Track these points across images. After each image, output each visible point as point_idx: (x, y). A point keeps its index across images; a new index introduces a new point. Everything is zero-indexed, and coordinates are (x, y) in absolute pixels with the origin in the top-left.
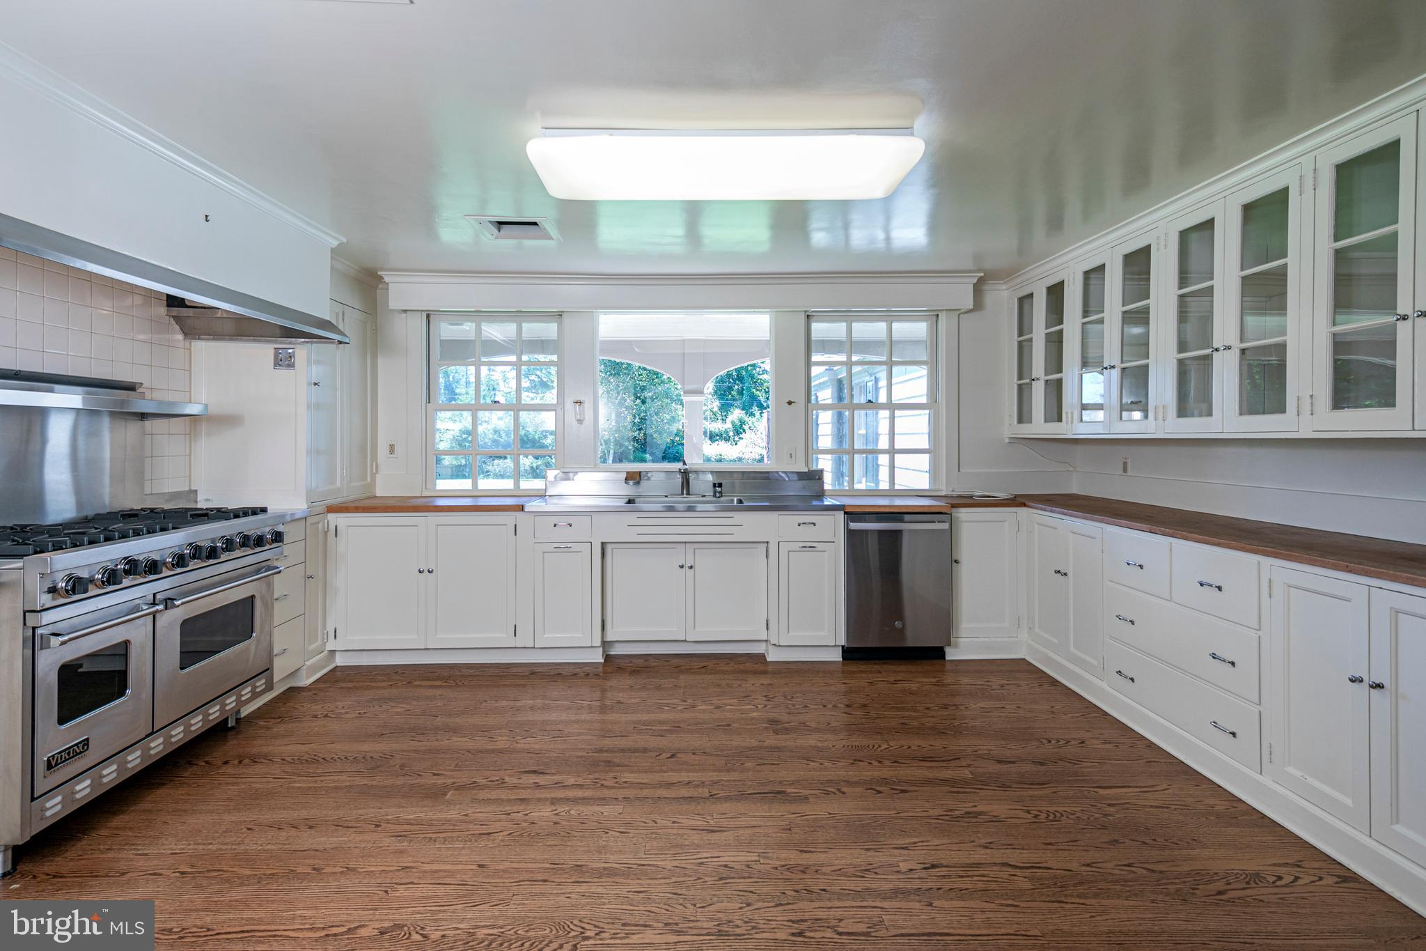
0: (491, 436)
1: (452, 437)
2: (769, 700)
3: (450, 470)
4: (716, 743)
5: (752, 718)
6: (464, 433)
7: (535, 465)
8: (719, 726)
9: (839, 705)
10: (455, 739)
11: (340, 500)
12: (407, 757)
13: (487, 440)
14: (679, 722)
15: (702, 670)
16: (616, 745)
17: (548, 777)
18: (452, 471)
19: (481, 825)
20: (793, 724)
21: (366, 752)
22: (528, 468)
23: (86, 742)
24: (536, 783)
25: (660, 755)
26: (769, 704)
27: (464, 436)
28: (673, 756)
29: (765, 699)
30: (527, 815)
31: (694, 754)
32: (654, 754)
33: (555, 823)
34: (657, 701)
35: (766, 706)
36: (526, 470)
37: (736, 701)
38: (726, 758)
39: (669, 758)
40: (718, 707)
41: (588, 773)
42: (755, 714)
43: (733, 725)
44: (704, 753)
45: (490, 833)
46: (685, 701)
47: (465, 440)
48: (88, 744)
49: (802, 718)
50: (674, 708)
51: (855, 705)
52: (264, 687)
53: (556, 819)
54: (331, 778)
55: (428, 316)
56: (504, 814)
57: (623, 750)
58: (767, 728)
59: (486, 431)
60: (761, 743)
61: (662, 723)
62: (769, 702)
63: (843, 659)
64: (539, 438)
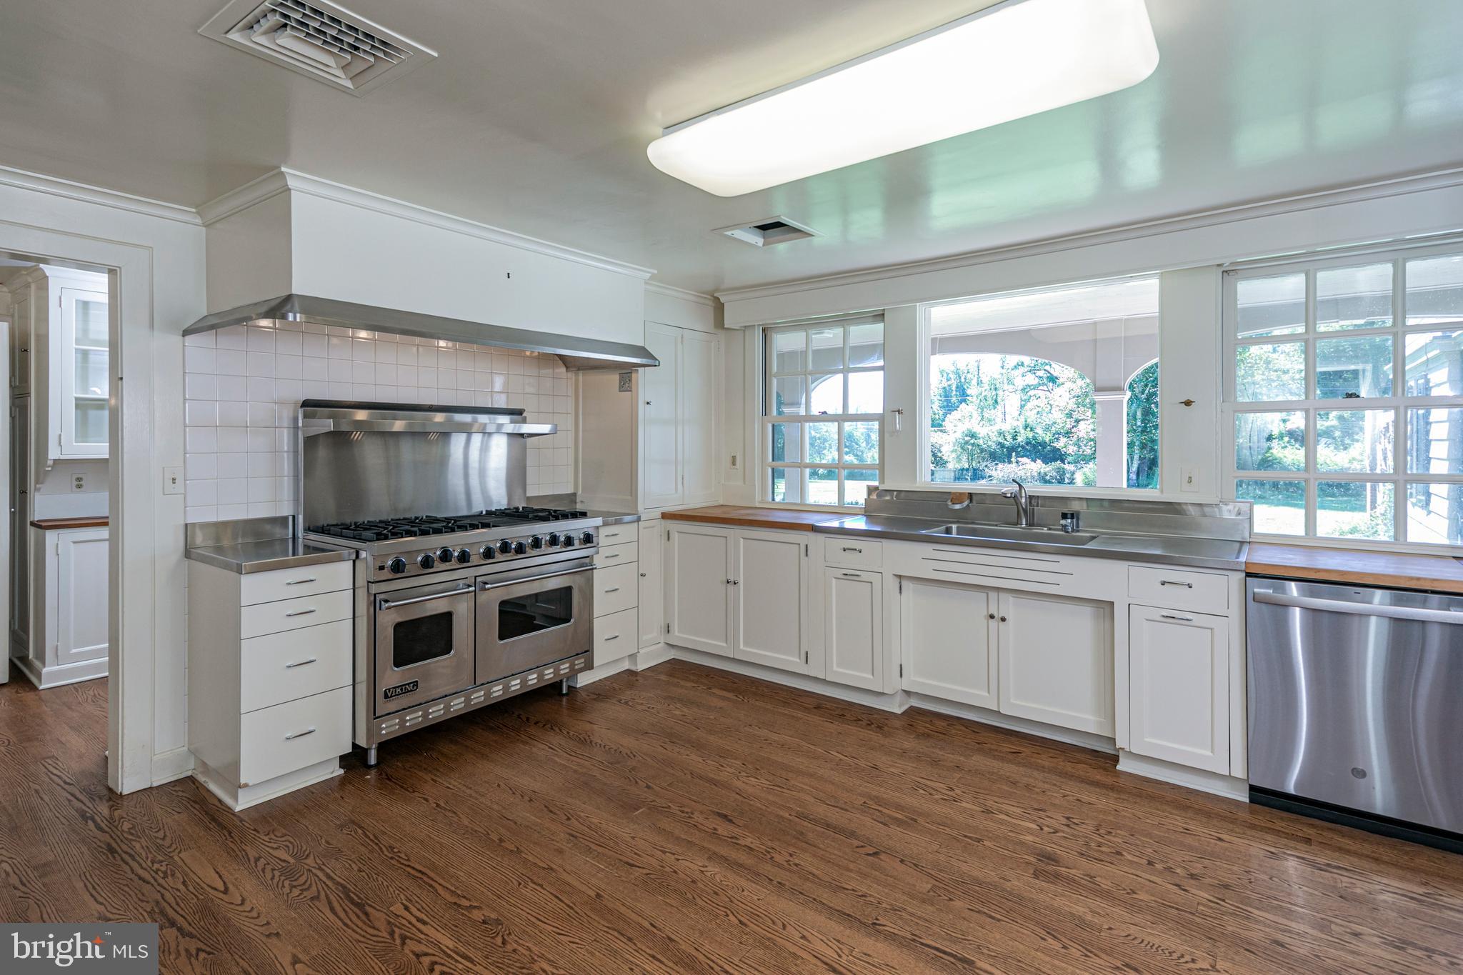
0: (995, 439)
1: (954, 440)
2: (1068, 826)
3: (953, 474)
4: (942, 858)
5: (1022, 843)
6: (966, 436)
7: (1042, 471)
8: (966, 836)
9: (1178, 871)
10: (693, 757)
11: (680, 508)
12: (643, 761)
13: (990, 443)
14: (920, 814)
15: (1011, 757)
16: (826, 816)
17: (731, 827)
18: (955, 475)
19: (636, 854)
20: (1073, 871)
21: (621, 745)
22: (1035, 474)
23: (416, 684)
24: (715, 829)
25: (862, 847)
26: (1063, 832)
27: (967, 439)
28: (875, 854)
29: (1065, 821)
30: (678, 860)
31: (902, 861)
32: (856, 843)
33: (693, 881)
34: (918, 779)
35: (1056, 832)
36: (1033, 477)
37: (1018, 811)
38: (937, 883)
39: (869, 855)
40: (987, 811)
41: (770, 838)
42: (1030, 838)
43: (985, 843)
44: (915, 865)
45: (632, 865)
46: (952, 789)
47: (967, 443)
48: (417, 685)
49: (1096, 868)
50: (931, 794)
51: (1208, 881)
52: (583, 665)
53: (697, 875)
54: (580, 761)
55: (764, 330)
56: (661, 851)
57: (828, 826)
58: (1028, 863)
59: (990, 434)
60: (1002, 881)
61: (899, 807)
62: (1066, 829)
63: (1251, 801)
64: (1050, 440)
